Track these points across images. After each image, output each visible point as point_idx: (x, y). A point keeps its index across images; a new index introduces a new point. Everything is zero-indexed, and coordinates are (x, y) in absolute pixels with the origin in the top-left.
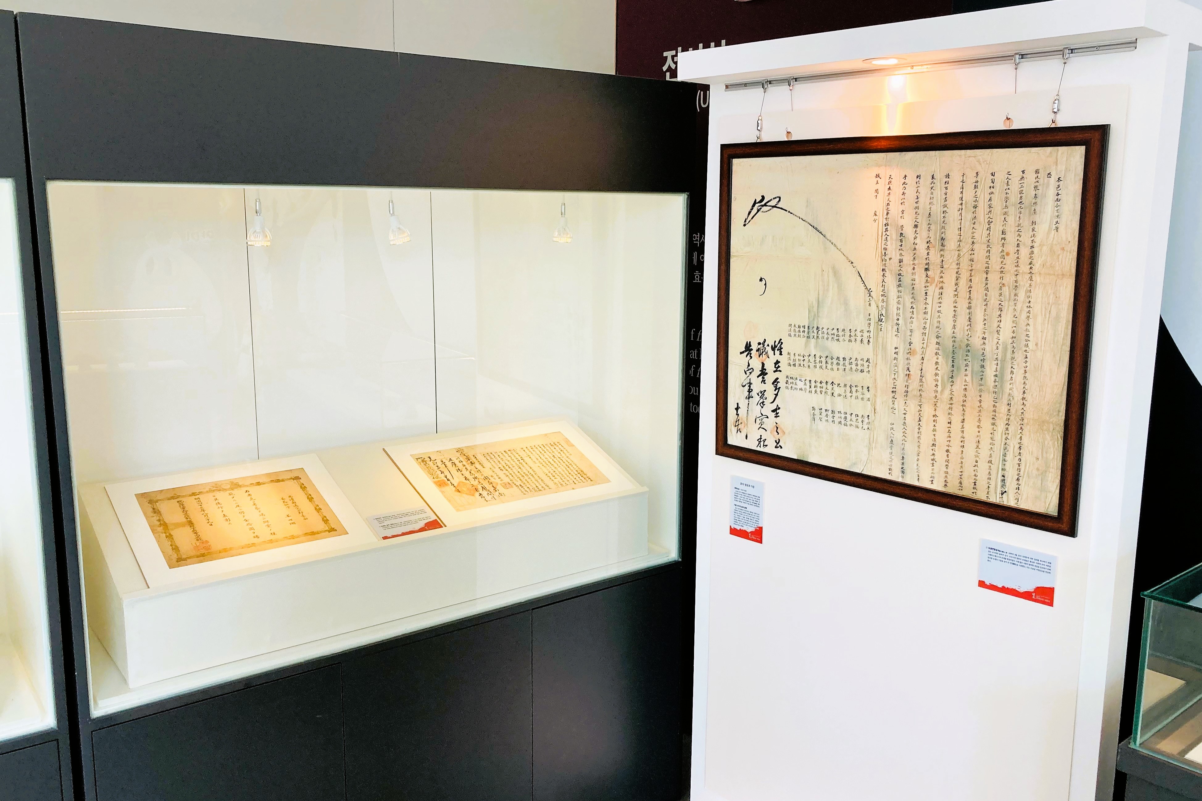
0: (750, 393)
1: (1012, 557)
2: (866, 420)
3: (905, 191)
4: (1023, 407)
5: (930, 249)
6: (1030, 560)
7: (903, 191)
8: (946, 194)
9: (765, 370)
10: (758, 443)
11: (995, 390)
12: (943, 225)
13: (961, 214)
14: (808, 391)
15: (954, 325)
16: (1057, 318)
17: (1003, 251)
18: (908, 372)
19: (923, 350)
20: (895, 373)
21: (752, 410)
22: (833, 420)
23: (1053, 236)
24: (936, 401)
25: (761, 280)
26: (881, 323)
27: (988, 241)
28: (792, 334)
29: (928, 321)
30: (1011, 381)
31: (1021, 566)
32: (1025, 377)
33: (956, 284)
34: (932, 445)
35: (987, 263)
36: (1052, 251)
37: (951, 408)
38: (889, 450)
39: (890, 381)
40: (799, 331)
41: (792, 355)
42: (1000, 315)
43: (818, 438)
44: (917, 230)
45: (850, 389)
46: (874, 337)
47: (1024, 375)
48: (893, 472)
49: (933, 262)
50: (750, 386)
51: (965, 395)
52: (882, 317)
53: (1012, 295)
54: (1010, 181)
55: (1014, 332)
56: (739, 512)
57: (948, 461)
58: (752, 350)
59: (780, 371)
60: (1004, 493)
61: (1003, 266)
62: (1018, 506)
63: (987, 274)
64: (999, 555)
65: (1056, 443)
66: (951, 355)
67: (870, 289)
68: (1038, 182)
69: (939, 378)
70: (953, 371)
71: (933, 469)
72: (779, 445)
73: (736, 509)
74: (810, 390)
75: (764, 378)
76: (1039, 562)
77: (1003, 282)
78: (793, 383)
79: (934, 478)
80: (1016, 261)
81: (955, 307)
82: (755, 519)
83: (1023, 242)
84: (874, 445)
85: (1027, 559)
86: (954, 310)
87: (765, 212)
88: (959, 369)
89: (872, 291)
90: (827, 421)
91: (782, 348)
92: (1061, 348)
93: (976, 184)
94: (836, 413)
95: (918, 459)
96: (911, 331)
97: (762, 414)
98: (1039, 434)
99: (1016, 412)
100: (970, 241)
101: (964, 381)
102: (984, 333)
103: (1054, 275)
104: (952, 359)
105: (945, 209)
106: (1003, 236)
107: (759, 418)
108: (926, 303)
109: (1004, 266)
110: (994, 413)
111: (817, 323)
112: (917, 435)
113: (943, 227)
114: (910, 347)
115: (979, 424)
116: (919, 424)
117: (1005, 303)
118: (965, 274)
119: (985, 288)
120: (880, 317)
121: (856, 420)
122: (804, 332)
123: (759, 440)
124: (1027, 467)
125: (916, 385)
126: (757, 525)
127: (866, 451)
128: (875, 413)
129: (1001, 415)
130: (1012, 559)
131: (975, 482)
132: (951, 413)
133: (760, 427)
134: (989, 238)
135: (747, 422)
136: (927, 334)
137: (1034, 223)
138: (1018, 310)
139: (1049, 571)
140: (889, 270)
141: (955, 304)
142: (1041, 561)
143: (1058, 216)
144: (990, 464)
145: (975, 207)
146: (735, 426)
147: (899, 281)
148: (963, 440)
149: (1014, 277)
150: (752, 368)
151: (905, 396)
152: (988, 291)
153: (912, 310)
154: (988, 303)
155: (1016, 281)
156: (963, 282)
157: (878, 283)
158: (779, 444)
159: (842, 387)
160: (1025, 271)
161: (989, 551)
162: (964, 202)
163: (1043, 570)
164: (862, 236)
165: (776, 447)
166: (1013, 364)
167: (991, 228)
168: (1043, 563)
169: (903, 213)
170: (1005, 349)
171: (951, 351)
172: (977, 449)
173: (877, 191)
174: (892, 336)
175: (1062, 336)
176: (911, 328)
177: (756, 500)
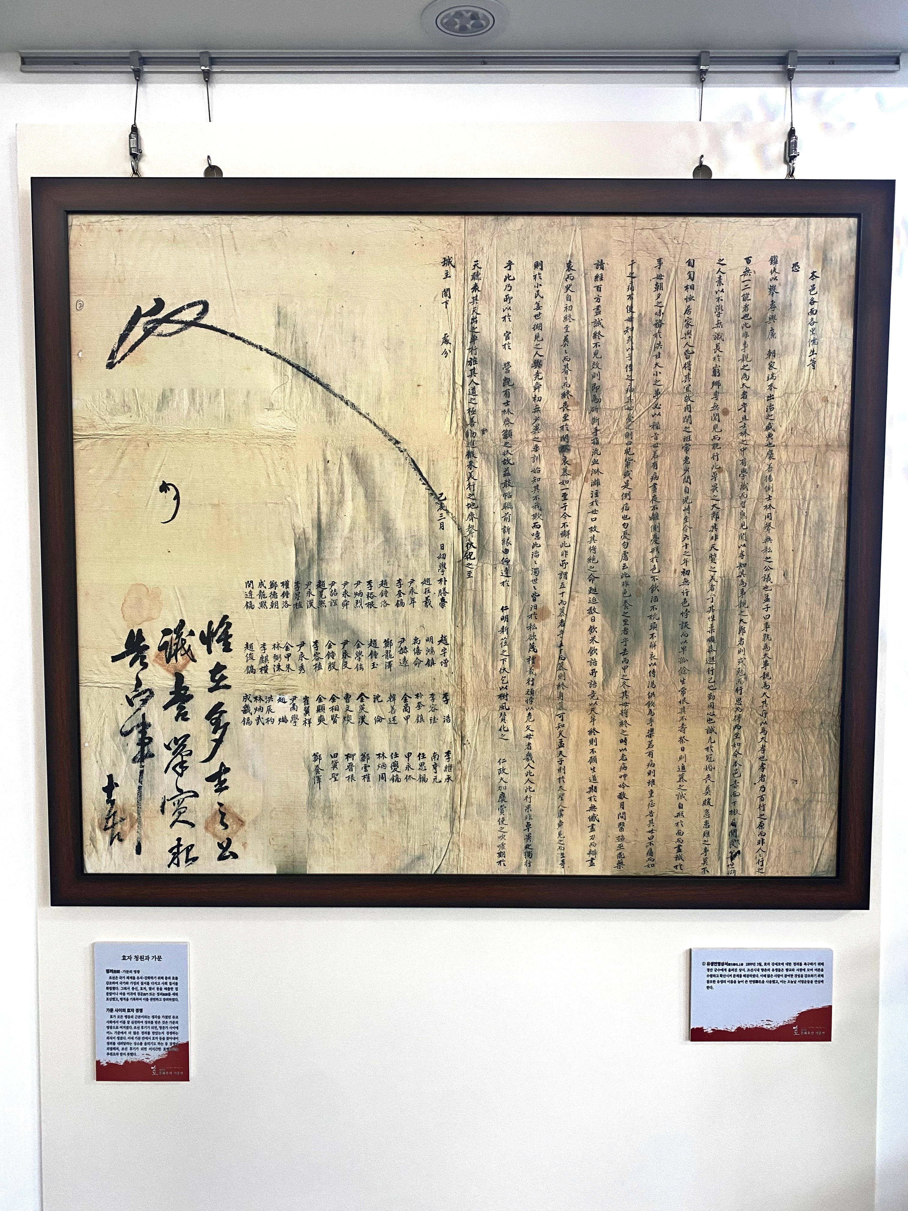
0: (146, 748)
1: (752, 970)
2: (444, 762)
3: (511, 294)
4: (764, 690)
5: (569, 408)
6: (785, 967)
7: (507, 292)
8: (598, 300)
9: (187, 688)
10: (171, 857)
11: (711, 666)
12: (595, 360)
13: (631, 338)
14: (300, 722)
15: (625, 553)
16: (820, 525)
17: (716, 406)
18: (532, 654)
19: (562, 606)
20: (504, 657)
21: (152, 787)
22: (365, 773)
23: (806, 378)
24: (594, 702)
25: (164, 488)
26: (469, 561)
27: (687, 390)
28: (256, 602)
29: (571, 551)
30: (740, 647)
31: (770, 982)
32: (766, 636)
33: (626, 474)
34: (589, 790)
35: (686, 430)
36: (806, 404)
37: (624, 713)
38: (497, 815)
39: (493, 675)
40: (274, 595)
41: (257, 648)
42: (715, 527)
43: (331, 818)
44: (541, 370)
45: (404, 704)
46: (455, 590)
47: (764, 632)
48: (508, 859)
49: (577, 433)
50: (143, 732)
51: (653, 683)
52: (472, 550)
53: (737, 488)
54: (724, 277)
55: (742, 555)
56: (120, 1025)
57: (622, 816)
58: (147, 647)
59: (228, 687)
60: (735, 855)
61: (717, 434)
62: (763, 875)
63: (687, 450)
64: (727, 973)
65: (827, 747)
66: (620, 610)
67: (442, 494)
68: (775, 279)
69: (599, 658)
70: (626, 640)
71: (592, 838)
72: (230, 852)
73: (113, 1020)
74: (307, 717)
75: (185, 708)
76: (803, 967)
77: (719, 464)
78: (261, 709)
79: (595, 854)
80: (742, 424)
81: (625, 517)
82: (166, 1031)
83: (753, 388)
84: (463, 811)
85: (781, 967)
86: (624, 525)
87: (165, 335)
88: (637, 637)
89: (445, 499)
90: (351, 778)
91: (231, 636)
92: (830, 577)
93: (659, 281)
94: (373, 757)
95: (560, 821)
96: (536, 572)
97: (179, 790)
98: (796, 737)
99: (752, 702)
100: (651, 389)
101: (649, 656)
102: (686, 561)
103: (812, 446)
104: (624, 618)
105: (598, 329)
106: (715, 379)
107: (173, 801)
108: (565, 515)
109: (719, 435)
110: (711, 711)
111: (319, 574)
112: (555, 776)
113: (596, 365)
114: (533, 604)
115: (682, 735)
116: (561, 752)
117: (723, 503)
118: (644, 454)
119: (683, 477)
120: (465, 549)
121: (421, 766)
122: (285, 594)
123: (175, 850)
124: (777, 800)
125: (551, 676)
126: (173, 1041)
127: (444, 826)
128: (463, 744)
129: (725, 712)
130: (754, 973)
131: (679, 846)
132: (626, 721)
133: (176, 821)
134: (687, 383)
135: (139, 814)
136: (569, 576)
137: (771, 354)
138: (749, 514)
139: (821, 979)
140: (481, 454)
141: (625, 513)
142: (805, 964)
143: (814, 341)
144: (707, 807)
145: (659, 324)
146: (106, 829)
147: (505, 475)
148: (652, 769)
149: (738, 455)
150: (148, 690)
151: (527, 701)
152: (690, 483)
153: (535, 530)
154: (691, 505)
155: (743, 462)
156: (639, 470)
157: (458, 482)
158: (230, 850)
159: (385, 701)
160: (758, 442)
161: (708, 970)
162: (635, 316)
163: (810, 979)
164: (419, 386)
165: (221, 858)
166: (743, 614)
167: (692, 363)
168: (810, 967)
169: (507, 338)
170: (727, 589)
171: (620, 603)
172: (679, 783)
173: (446, 292)
174: (494, 585)
175: (830, 554)
176: (536, 566)
177: (168, 986)
